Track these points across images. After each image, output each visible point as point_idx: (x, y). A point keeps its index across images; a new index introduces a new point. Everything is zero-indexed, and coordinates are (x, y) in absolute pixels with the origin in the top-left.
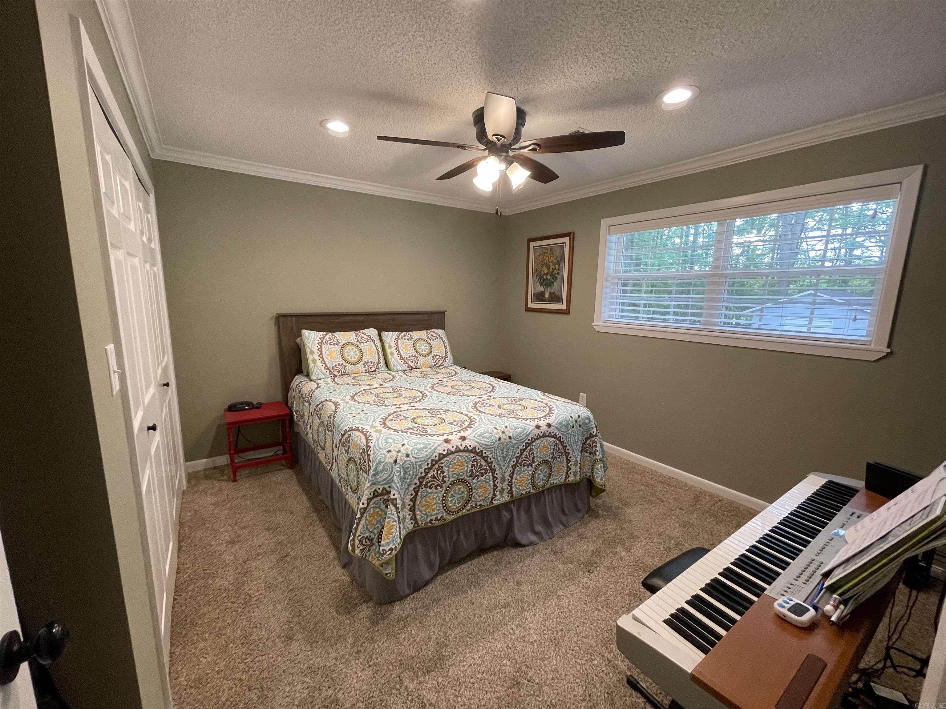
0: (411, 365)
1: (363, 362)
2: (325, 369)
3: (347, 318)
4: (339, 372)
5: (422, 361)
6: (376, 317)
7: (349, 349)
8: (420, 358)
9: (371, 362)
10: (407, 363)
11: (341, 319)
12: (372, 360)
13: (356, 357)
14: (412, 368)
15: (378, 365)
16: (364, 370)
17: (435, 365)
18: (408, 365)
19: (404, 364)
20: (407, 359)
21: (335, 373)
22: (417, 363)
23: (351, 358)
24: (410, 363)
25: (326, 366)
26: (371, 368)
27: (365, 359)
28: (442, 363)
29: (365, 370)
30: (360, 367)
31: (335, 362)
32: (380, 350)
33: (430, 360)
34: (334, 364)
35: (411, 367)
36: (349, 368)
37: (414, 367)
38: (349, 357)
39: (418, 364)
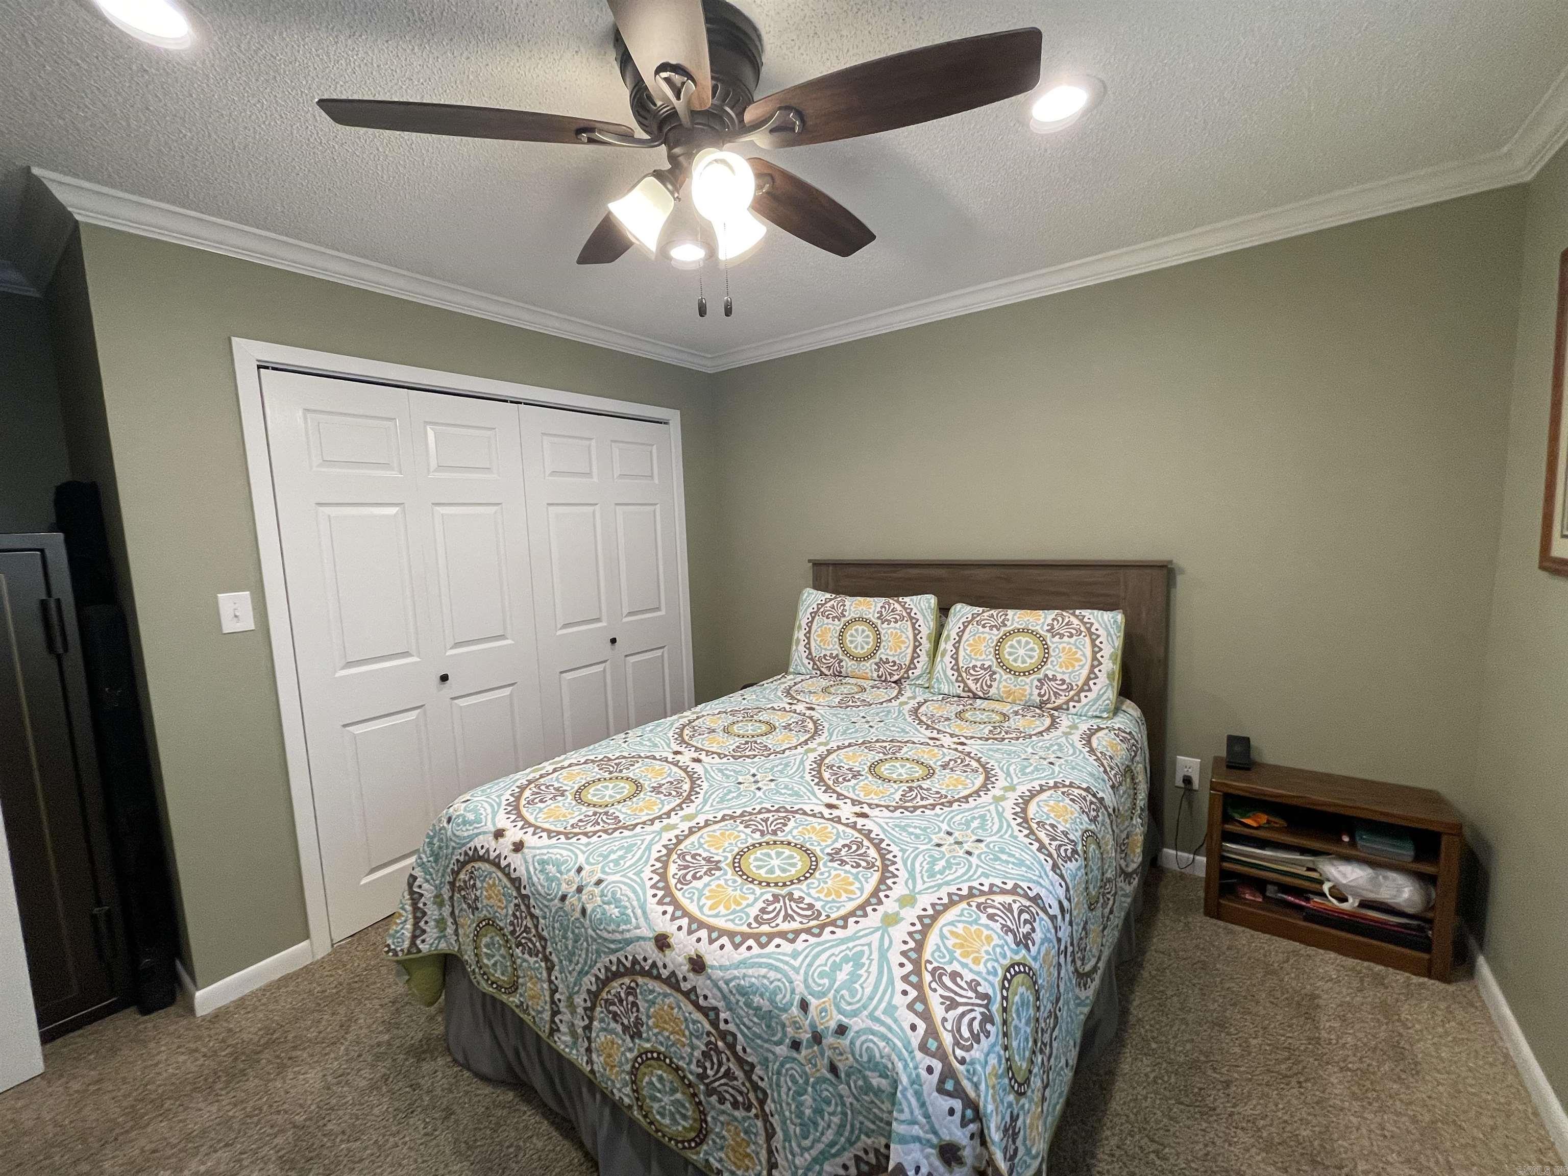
0: (973, 686)
1: (877, 660)
2: (807, 658)
3: (914, 572)
4: (829, 668)
5: (1003, 682)
6: (967, 572)
7: (856, 630)
8: (1001, 675)
9: (894, 662)
10: (963, 681)
11: (901, 573)
12: (896, 659)
13: (866, 647)
14: (976, 697)
15: (907, 672)
16: (875, 675)
17: (1042, 702)
18: (966, 685)
19: (957, 681)
20: (967, 671)
21: (823, 669)
22: (991, 686)
23: (856, 648)
24: (970, 683)
25: (810, 653)
26: (890, 674)
27: (882, 654)
28: (1067, 703)
29: (878, 676)
30: (869, 666)
31: (826, 649)
32: (924, 641)
33: (1029, 687)
34: (824, 652)
35: (970, 691)
36: (849, 664)
37: (981, 694)
38: (853, 646)
39: (993, 691)
